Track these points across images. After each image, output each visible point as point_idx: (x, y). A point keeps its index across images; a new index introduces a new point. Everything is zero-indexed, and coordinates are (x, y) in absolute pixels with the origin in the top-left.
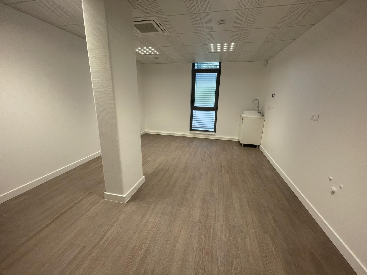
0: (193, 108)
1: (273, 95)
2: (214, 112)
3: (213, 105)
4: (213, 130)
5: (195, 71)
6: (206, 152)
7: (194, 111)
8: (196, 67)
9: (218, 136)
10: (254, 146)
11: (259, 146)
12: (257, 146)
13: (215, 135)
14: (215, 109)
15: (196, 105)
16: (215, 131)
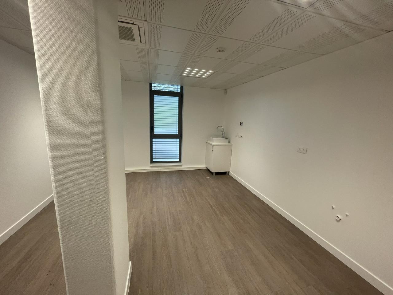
0: (153, 136)
1: (241, 124)
2: (178, 140)
3: (175, 132)
4: (178, 160)
5: (153, 93)
6: (184, 190)
7: (153, 140)
8: (153, 88)
9: (186, 166)
10: (224, 173)
11: (229, 172)
12: (227, 173)
13: (181, 166)
14: (179, 136)
15: (157, 131)
16: (180, 161)
